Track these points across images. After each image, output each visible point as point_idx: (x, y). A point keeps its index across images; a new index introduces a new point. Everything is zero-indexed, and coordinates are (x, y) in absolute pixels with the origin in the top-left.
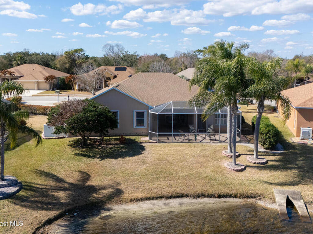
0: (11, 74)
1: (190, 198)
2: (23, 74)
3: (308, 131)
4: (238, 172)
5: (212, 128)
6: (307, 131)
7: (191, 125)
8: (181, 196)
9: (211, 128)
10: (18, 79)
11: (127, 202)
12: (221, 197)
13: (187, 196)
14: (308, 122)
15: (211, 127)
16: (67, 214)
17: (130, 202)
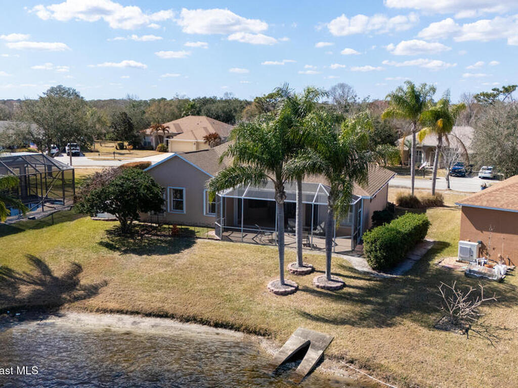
0: (164, 129)
1: (175, 321)
2: (182, 130)
3: (469, 247)
4: (277, 296)
5: (323, 227)
6: (467, 248)
7: (290, 219)
8: (165, 315)
9: (321, 227)
10: (172, 138)
11: (91, 312)
12: (218, 327)
13: (172, 317)
14: (479, 232)
15: (321, 225)
16: (8, 312)
17: (96, 312)
